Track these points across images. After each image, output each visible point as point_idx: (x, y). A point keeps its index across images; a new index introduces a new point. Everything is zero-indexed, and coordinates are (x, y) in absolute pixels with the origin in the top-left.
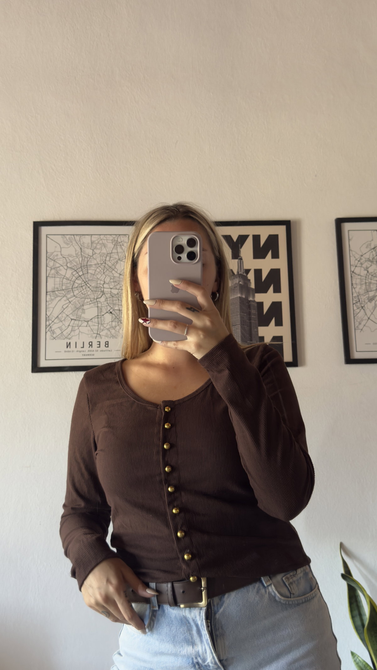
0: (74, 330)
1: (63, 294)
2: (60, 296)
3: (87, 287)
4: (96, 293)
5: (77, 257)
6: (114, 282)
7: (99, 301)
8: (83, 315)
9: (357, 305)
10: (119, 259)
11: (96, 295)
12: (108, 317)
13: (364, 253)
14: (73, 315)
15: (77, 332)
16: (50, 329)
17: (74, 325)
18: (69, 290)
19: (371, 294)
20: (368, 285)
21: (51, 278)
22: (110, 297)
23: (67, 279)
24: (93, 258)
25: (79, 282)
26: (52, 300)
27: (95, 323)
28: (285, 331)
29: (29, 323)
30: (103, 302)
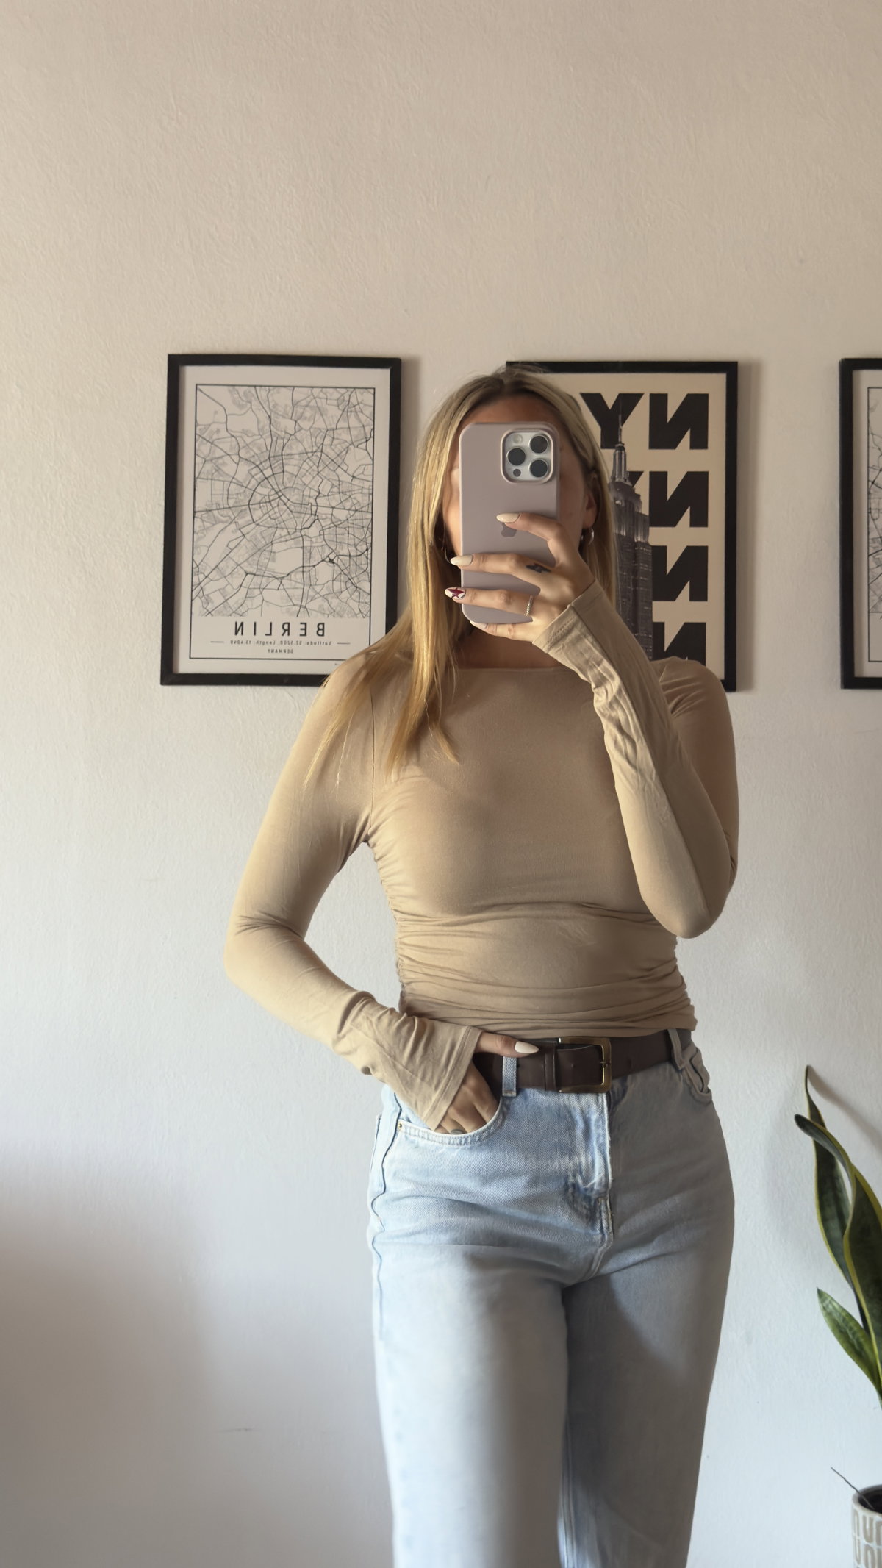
0: (250, 597)
1: (229, 516)
2: (223, 522)
3: (280, 501)
4: (300, 517)
5: (262, 437)
6: (339, 493)
7: (306, 535)
8: (271, 565)
10: (352, 443)
11: (300, 521)
12: (325, 572)
14: (249, 564)
15: (258, 601)
16: (201, 592)
17: (252, 586)
18: (243, 508)
21: (205, 481)
22: (330, 528)
23: (239, 484)
24: (296, 438)
25: (262, 490)
26: (206, 529)
27: (296, 582)
28: (711, 613)
29: (157, 576)
30: (315, 537)
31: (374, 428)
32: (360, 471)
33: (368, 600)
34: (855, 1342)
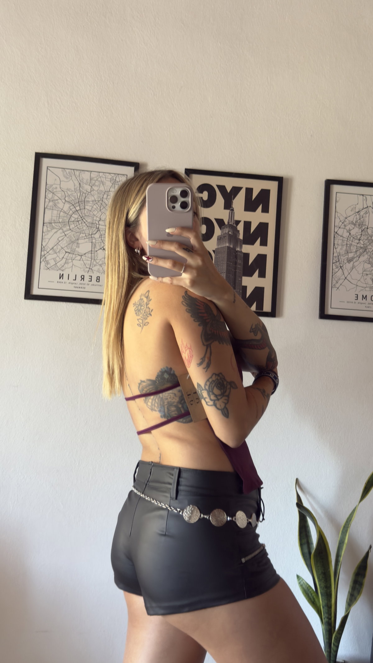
0: (67, 263)
1: (59, 226)
2: (56, 229)
3: (83, 222)
4: (91, 229)
5: (76, 192)
7: (93, 237)
8: (77, 249)
9: (336, 264)
11: (91, 231)
12: (101, 254)
13: (348, 216)
14: (67, 248)
15: (70, 264)
17: (68, 258)
18: (66, 223)
19: (351, 255)
20: (348, 247)
21: (49, 210)
23: (65, 212)
24: (91, 194)
25: (76, 216)
26: (49, 231)
27: (88, 258)
28: (266, 283)
29: (25, 251)
30: (98, 238)
34: (312, 598)
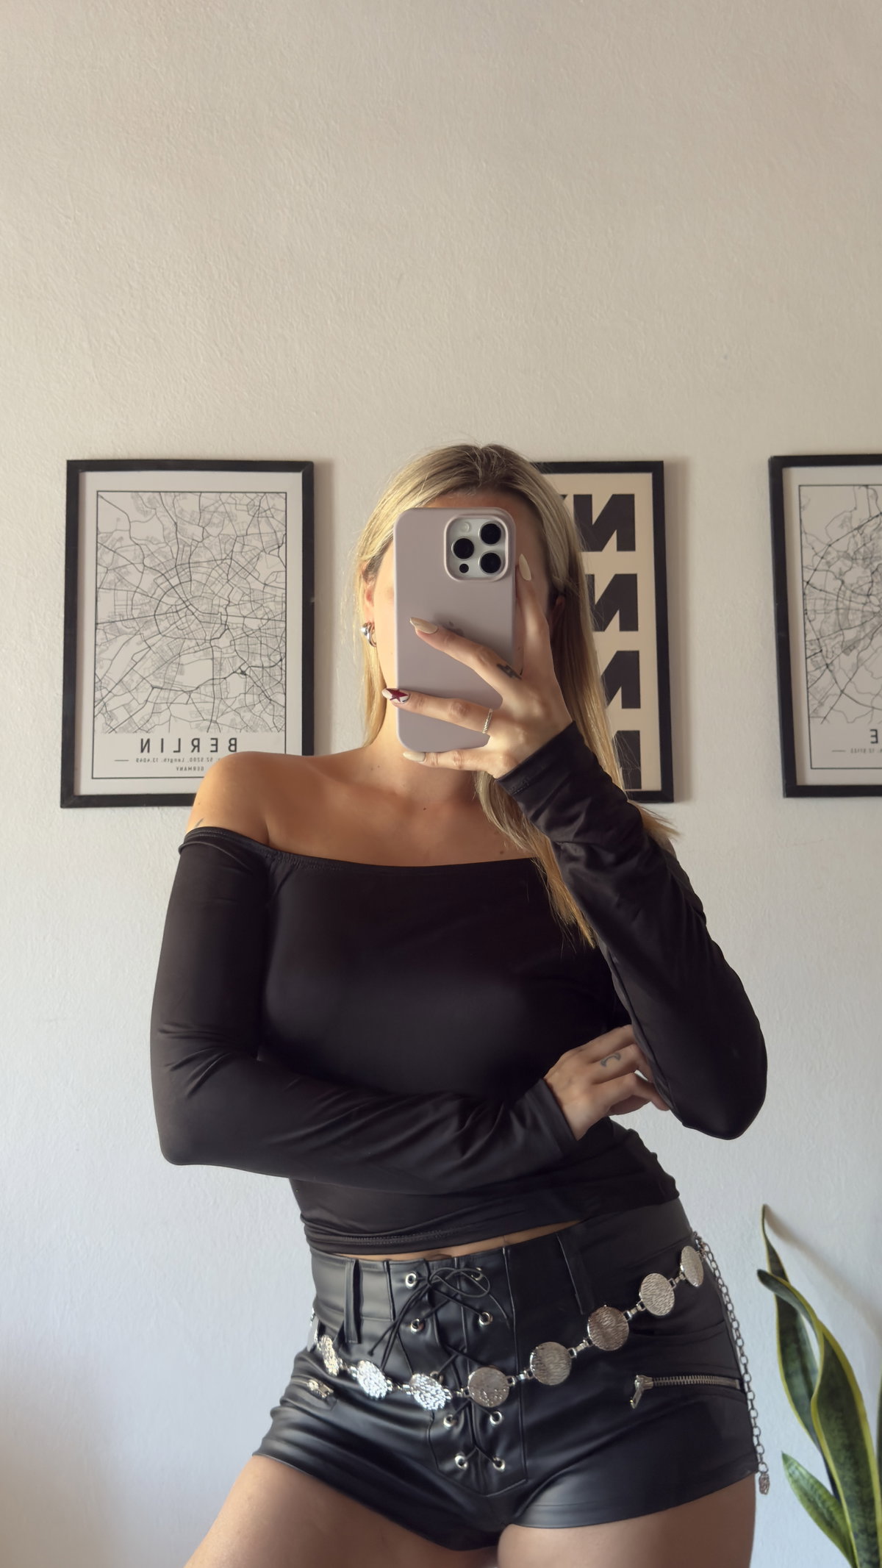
0: (157, 713)
1: (133, 627)
2: (126, 634)
3: (188, 611)
4: (207, 628)
5: (167, 544)
6: (251, 601)
7: (215, 646)
8: (179, 678)
9: (815, 659)
10: (264, 550)
11: (209, 631)
12: (237, 683)
13: (834, 540)
14: (156, 678)
15: (165, 716)
16: (104, 708)
17: (158, 702)
18: (149, 618)
19: (850, 635)
20: (842, 614)
21: (107, 591)
22: (241, 637)
23: (144, 594)
24: (204, 546)
25: (170, 600)
26: (109, 641)
27: (206, 695)
28: (644, 720)
29: (57, 694)
30: (225, 648)
31: (286, 534)
32: (272, 578)
33: (283, 714)
34: (825, 1512)
